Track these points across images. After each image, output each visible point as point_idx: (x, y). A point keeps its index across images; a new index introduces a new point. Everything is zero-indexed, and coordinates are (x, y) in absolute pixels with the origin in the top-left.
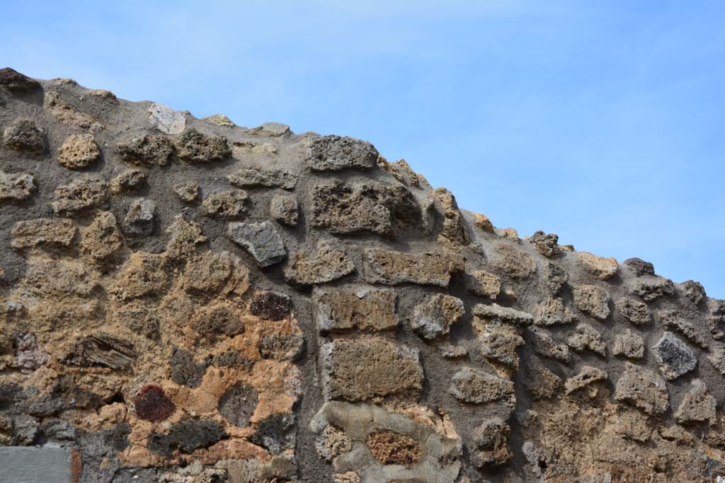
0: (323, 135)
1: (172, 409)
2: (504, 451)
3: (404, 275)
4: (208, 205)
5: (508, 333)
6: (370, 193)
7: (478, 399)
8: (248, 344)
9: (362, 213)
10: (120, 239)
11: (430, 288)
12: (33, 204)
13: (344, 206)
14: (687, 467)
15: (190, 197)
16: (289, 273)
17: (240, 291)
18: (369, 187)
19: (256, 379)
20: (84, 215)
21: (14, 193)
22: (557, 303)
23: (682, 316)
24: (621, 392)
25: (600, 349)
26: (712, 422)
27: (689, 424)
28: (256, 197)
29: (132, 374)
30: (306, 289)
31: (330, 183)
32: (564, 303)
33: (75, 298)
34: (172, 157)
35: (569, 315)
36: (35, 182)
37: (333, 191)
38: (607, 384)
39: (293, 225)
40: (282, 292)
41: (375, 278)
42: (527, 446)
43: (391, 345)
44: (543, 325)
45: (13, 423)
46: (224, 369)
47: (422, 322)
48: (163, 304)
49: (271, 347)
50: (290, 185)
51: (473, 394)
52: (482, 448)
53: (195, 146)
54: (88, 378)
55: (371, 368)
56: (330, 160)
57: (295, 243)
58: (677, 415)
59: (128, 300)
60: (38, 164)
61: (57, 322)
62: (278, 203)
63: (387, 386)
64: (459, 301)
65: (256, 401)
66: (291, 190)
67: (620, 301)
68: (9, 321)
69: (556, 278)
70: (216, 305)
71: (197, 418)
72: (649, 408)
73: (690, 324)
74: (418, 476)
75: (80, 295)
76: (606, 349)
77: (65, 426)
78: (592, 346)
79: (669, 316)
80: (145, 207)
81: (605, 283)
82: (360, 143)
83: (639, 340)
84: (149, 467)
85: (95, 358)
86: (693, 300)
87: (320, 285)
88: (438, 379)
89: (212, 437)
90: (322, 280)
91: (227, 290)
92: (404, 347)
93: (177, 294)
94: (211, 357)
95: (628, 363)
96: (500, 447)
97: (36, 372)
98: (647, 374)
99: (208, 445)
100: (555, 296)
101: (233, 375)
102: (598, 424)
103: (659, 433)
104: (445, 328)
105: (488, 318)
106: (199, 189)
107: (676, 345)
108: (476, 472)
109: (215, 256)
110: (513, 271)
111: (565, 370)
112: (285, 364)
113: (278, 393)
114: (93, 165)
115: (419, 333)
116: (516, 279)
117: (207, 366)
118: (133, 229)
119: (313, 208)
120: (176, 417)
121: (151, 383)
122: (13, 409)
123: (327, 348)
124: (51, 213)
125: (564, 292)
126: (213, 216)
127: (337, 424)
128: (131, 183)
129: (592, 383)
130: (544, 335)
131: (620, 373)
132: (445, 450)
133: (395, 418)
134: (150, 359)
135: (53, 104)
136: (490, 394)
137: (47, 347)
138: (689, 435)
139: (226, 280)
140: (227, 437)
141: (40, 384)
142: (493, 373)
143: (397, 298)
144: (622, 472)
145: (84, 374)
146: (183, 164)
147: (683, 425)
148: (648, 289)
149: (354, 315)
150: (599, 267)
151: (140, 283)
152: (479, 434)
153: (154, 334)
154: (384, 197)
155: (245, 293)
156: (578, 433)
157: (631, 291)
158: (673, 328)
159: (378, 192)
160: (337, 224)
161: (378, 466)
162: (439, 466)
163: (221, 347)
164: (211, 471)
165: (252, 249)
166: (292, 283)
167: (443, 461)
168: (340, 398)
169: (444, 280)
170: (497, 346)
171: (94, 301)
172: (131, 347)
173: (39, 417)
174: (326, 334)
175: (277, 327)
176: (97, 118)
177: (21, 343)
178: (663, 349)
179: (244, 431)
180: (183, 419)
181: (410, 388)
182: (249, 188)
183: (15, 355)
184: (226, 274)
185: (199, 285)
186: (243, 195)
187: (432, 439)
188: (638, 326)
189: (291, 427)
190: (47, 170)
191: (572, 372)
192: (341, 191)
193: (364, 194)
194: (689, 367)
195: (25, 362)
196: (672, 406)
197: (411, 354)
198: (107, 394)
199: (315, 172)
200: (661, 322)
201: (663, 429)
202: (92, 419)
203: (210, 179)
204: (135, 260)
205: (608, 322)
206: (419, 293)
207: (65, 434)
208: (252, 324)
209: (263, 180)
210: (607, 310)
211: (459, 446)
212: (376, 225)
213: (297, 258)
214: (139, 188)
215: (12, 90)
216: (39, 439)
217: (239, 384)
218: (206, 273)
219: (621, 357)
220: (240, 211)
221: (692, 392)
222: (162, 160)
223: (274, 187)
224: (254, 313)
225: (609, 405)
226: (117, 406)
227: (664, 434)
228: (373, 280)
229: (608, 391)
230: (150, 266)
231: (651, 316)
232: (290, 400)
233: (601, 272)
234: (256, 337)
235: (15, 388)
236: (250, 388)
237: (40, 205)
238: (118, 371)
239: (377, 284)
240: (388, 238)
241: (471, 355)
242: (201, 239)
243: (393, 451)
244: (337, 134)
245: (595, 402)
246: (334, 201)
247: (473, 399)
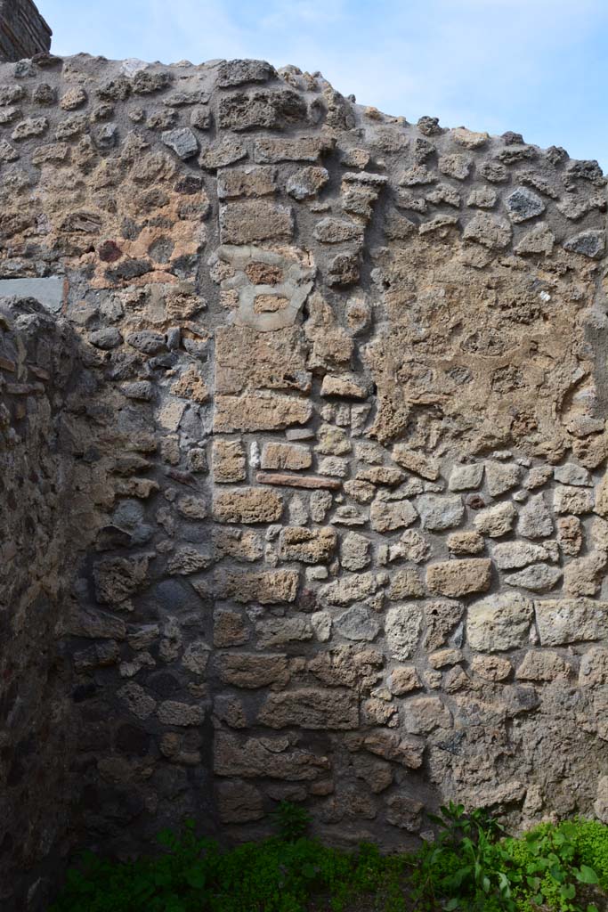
0: (228, 61)
1: (120, 253)
2: (350, 274)
3: (282, 155)
4: (149, 123)
5: (365, 192)
6: (262, 98)
7: (333, 240)
8: (171, 211)
9: (254, 113)
10: (94, 151)
11: (302, 162)
12: (45, 136)
13: (241, 111)
14: (516, 285)
15: (137, 118)
16: (201, 161)
17: (168, 177)
18: (261, 94)
19: (174, 234)
20: (73, 138)
21: (34, 131)
22: (422, 168)
23: (539, 174)
24: (468, 231)
25: (454, 201)
26: (547, 253)
27: (526, 255)
28: (182, 112)
29: (99, 234)
30: (213, 172)
31: (233, 94)
32: (428, 169)
33: (67, 191)
34: (128, 93)
35: (431, 176)
36: (46, 122)
37: (233, 100)
38: (458, 226)
39: (207, 128)
40: (197, 175)
41: (261, 159)
42: (374, 273)
43: (270, 205)
44: (405, 186)
45: (35, 266)
46: (153, 228)
47: (293, 187)
48: (119, 190)
49: (186, 211)
50: (205, 100)
51: (329, 236)
52: (332, 273)
53: (143, 83)
54: (74, 238)
55: (252, 221)
56: (231, 78)
57: (207, 140)
58: (515, 248)
59: (97, 189)
60: (50, 110)
61: (57, 206)
62: (195, 114)
63: (265, 233)
64: (324, 171)
65: (173, 247)
66: (206, 104)
67: (480, 165)
68: (31, 208)
69: (422, 150)
70: (153, 187)
71: (135, 259)
72: (490, 243)
73: (544, 180)
74: (280, 292)
75: (69, 189)
76: (461, 201)
77: (60, 267)
78: (447, 200)
79: (525, 174)
80: (109, 128)
81: (471, 152)
82: (255, 62)
83: (492, 193)
84: (105, 289)
85: (77, 226)
86: (551, 161)
87: (222, 168)
88: (306, 227)
89: (142, 270)
90: (223, 164)
91: (159, 177)
92: (280, 206)
93: (128, 183)
94: (147, 221)
95: (479, 211)
96: (347, 271)
97: (47, 237)
98: (495, 219)
99: (140, 275)
100: (421, 164)
101: (158, 232)
102: (446, 256)
103: (499, 262)
104: (312, 190)
105: (351, 182)
106: (144, 112)
107: (527, 196)
108: (327, 289)
109: (153, 156)
110: (387, 147)
111: (421, 218)
112: (196, 222)
113: (188, 241)
114: (80, 105)
115: (292, 195)
116: (388, 153)
117: (144, 227)
118: (102, 144)
119: (219, 114)
120: (122, 259)
121: (110, 239)
122: (34, 258)
123: (223, 209)
124: (55, 140)
125: (430, 159)
126: (152, 129)
127: (225, 260)
128: (101, 114)
129: (442, 226)
130: (404, 193)
131: (470, 219)
132: (303, 274)
133: (267, 254)
134: (110, 225)
135: (67, 70)
136: (343, 236)
137: (52, 221)
138: (523, 263)
139: (159, 171)
140: (153, 270)
141: (49, 243)
142: (350, 221)
143: (277, 172)
144: (456, 289)
145: (72, 236)
146: (136, 95)
147: (521, 255)
148: (509, 154)
149: (242, 186)
150: (467, 140)
151: (104, 177)
152: (331, 264)
153: (113, 209)
154: (272, 99)
155: (171, 178)
156: (424, 263)
157: (494, 156)
158: (527, 184)
159: (267, 97)
160: (235, 124)
161: (252, 286)
162: (297, 285)
163: (154, 214)
164: (140, 290)
165: (175, 148)
166: (204, 168)
167: (299, 282)
168: (229, 243)
169: (314, 156)
170: (353, 201)
171: (78, 192)
172: (98, 218)
173: (48, 261)
174: (223, 200)
175: (191, 198)
176: (92, 75)
177: (39, 221)
178: (514, 199)
179: (163, 266)
180: (126, 259)
181: (282, 234)
182: (175, 106)
183: (37, 227)
184: (159, 166)
185: (141, 175)
186: (172, 112)
187: (295, 267)
188: (495, 183)
189: (195, 263)
190: (55, 113)
191: (427, 219)
192: (241, 99)
193: (256, 99)
194: (536, 212)
195: (41, 231)
196: (514, 243)
197: (285, 211)
198: (86, 247)
199: (222, 88)
200: (517, 179)
201: (503, 258)
202: (76, 261)
203: (153, 104)
204: (103, 163)
205: (467, 181)
206: (294, 167)
207: (60, 271)
208: (175, 198)
209: (186, 99)
210: (466, 172)
211: (313, 271)
212: (264, 121)
213: (207, 150)
214: (107, 116)
215: (41, 65)
216: (47, 273)
217: (162, 237)
218: (145, 167)
219: (474, 207)
220: (169, 123)
221: (534, 231)
222: (122, 96)
223: (194, 103)
224: (177, 191)
225: (457, 242)
226: (92, 254)
227: (502, 263)
228: (259, 161)
229: (458, 232)
230: (111, 166)
231: (509, 175)
232: (195, 245)
233: (468, 143)
234: (176, 206)
235: (36, 246)
236: (170, 239)
237: (50, 136)
238: (89, 233)
239: (262, 163)
240: (274, 129)
241: (333, 209)
242: (144, 145)
243: (262, 276)
244: (239, 58)
245: (445, 240)
246: (234, 107)
247: (328, 239)
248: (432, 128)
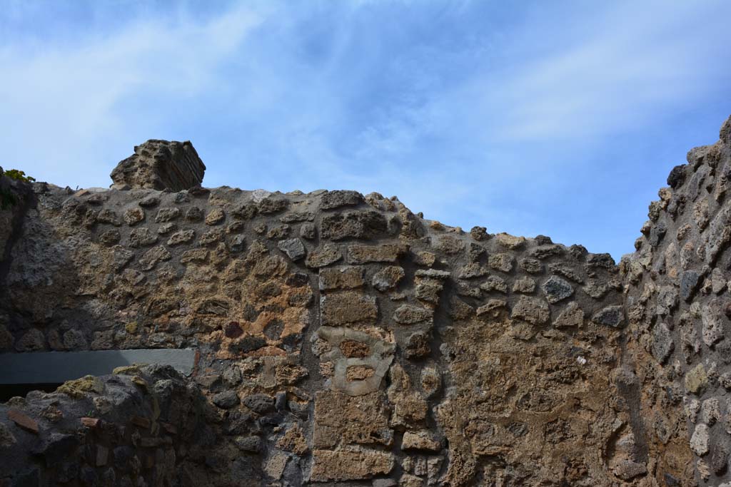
0: (329, 191)
1: (242, 332)
2: (423, 349)
3: (369, 258)
4: (269, 235)
5: (433, 284)
6: (353, 217)
7: (409, 322)
8: (282, 300)
9: (346, 228)
10: (227, 254)
11: (384, 263)
12: (192, 243)
13: (338, 226)
14: (557, 352)
15: (261, 231)
16: (307, 262)
17: (281, 274)
18: (353, 214)
19: (284, 317)
20: (212, 245)
21: (184, 239)
22: (476, 265)
23: (567, 266)
24: (515, 312)
25: (503, 288)
26: (579, 326)
27: (562, 328)
28: (294, 227)
29: (226, 317)
30: (316, 270)
31: (332, 215)
32: (481, 265)
33: (204, 283)
34: (255, 213)
35: (483, 271)
36: (194, 233)
37: (332, 218)
38: (507, 309)
39: (312, 238)
40: (303, 273)
41: (353, 261)
42: (442, 347)
43: (359, 295)
44: (464, 279)
45: (174, 339)
46: (268, 313)
47: (377, 282)
48: (244, 283)
49: (294, 300)
50: (311, 219)
51: (406, 318)
52: (409, 348)
53: (266, 206)
54: (206, 319)
55: (345, 308)
56: (331, 203)
57: (312, 247)
58: (554, 323)
59: (227, 282)
60: (198, 225)
61: (196, 294)
62: (303, 228)
63: (355, 317)
64: (401, 269)
65: (283, 328)
66: (312, 221)
67: (521, 261)
68: (176, 295)
69: (476, 251)
70: (269, 282)
71: (253, 336)
72: (533, 320)
73: (571, 270)
74: (367, 364)
75: (206, 282)
76: (508, 289)
77: (194, 341)
78: (497, 288)
79: (555, 266)
80: (239, 238)
81: (513, 251)
82: (349, 192)
83: (532, 281)
84: (228, 359)
85: (209, 310)
86: (575, 256)
87: (322, 267)
88: (388, 312)
89: (258, 345)
90: (323, 264)
91: (274, 274)
92: (368, 296)
93: (251, 278)
94: (264, 307)
95: (523, 296)
96: (421, 347)
97: (186, 318)
98: (535, 301)
99: (256, 349)
100: (474, 262)
101: (272, 315)
102: (499, 331)
103: (542, 334)
104: (392, 284)
105: (422, 277)
106: (266, 227)
107: (558, 282)
108: (406, 361)
109: (271, 258)
110: (448, 250)
111: (477, 302)
112: (301, 309)
113: (295, 323)
114: (218, 222)
115: (376, 287)
116: (450, 254)
117: (261, 311)
118: (233, 249)
119: (321, 228)
120: (243, 336)
121: (234, 320)
122: (175, 333)
123: (323, 299)
124: (198, 246)
125: (482, 258)
126: (271, 239)
127: (323, 337)
128: (234, 228)
129: (494, 308)
130: (463, 284)
131: (516, 302)
132: (386, 349)
133: (357, 333)
134: (235, 310)
135: (212, 198)
136: (417, 318)
137: (191, 306)
138: (562, 334)
139: (275, 269)
140: (267, 345)
141: (187, 322)
142: (422, 307)
143: (365, 271)
144: (509, 358)
145: (205, 317)
146: (261, 215)
147: (559, 328)
148: (541, 251)
149: (338, 281)
150: (509, 243)
151: (233, 274)
152: (408, 341)
153: (238, 297)
154: (361, 218)
155: (284, 275)
156: (482, 338)
157: (530, 254)
158: (558, 273)
159: (358, 216)
160: (333, 235)
161: (345, 359)
162: (381, 358)
163: (270, 302)
164: (256, 361)
165: (288, 253)
166: (309, 267)
167: (383, 355)
168: (327, 325)
169: (393, 258)
170: (424, 292)
171: (212, 284)
172: (227, 304)
173: (186, 336)
174: (323, 292)
175: (299, 290)
176: (230, 200)
177: (182, 305)
178: (549, 285)
179: (274, 343)
180: (246, 336)
181: (369, 318)
182: (289, 223)
183: (179, 309)
184: (275, 266)
185: (261, 273)
186: (286, 226)
187: (379, 344)
188: (533, 274)
189: (300, 341)
190: (200, 228)
191: (482, 303)
192: (338, 218)
193: (349, 218)
194: (567, 295)
195: (182, 312)
196: (552, 318)
197: (371, 300)
198: (215, 326)
199: (324, 210)
200: (550, 270)
201: (544, 331)
202: (207, 337)
203: (273, 221)
204: (233, 264)
205: (512, 273)
206: (378, 267)
207: (194, 344)
208: (286, 289)
209: (297, 218)
210: (510, 266)
211: (394, 347)
212: (355, 233)
213: (312, 255)
214: (239, 229)
215: (194, 195)
216: (184, 346)
217: (275, 320)
218: (265, 266)
219: (518, 292)
220: (284, 235)
221: (567, 309)
222: (250, 215)
223: (303, 221)
224: (288, 284)
225: (507, 321)
226: (220, 332)
227: (545, 335)
228: (351, 262)
229: (508, 313)
230: (238, 265)
231: (544, 267)
232: (301, 326)
233: (510, 245)
234: (286, 296)
235: (177, 324)
236: (281, 321)
237: (196, 243)
238: (219, 315)
239: (353, 264)
240: (362, 239)
241: (409, 298)
242: (264, 250)
243: (353, 351)
244: (337, 189)
245: (498, 319)
246: (333, 224)
247: (405, 321)
248: (481, 234)
